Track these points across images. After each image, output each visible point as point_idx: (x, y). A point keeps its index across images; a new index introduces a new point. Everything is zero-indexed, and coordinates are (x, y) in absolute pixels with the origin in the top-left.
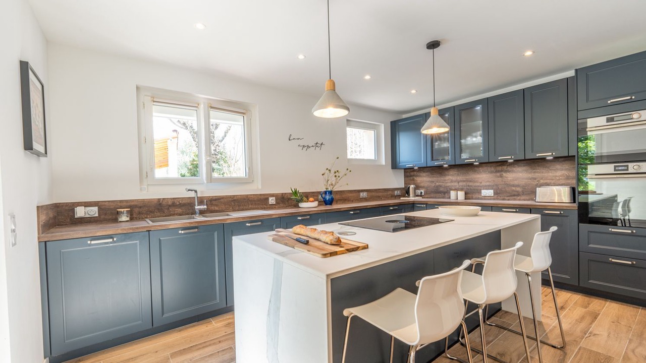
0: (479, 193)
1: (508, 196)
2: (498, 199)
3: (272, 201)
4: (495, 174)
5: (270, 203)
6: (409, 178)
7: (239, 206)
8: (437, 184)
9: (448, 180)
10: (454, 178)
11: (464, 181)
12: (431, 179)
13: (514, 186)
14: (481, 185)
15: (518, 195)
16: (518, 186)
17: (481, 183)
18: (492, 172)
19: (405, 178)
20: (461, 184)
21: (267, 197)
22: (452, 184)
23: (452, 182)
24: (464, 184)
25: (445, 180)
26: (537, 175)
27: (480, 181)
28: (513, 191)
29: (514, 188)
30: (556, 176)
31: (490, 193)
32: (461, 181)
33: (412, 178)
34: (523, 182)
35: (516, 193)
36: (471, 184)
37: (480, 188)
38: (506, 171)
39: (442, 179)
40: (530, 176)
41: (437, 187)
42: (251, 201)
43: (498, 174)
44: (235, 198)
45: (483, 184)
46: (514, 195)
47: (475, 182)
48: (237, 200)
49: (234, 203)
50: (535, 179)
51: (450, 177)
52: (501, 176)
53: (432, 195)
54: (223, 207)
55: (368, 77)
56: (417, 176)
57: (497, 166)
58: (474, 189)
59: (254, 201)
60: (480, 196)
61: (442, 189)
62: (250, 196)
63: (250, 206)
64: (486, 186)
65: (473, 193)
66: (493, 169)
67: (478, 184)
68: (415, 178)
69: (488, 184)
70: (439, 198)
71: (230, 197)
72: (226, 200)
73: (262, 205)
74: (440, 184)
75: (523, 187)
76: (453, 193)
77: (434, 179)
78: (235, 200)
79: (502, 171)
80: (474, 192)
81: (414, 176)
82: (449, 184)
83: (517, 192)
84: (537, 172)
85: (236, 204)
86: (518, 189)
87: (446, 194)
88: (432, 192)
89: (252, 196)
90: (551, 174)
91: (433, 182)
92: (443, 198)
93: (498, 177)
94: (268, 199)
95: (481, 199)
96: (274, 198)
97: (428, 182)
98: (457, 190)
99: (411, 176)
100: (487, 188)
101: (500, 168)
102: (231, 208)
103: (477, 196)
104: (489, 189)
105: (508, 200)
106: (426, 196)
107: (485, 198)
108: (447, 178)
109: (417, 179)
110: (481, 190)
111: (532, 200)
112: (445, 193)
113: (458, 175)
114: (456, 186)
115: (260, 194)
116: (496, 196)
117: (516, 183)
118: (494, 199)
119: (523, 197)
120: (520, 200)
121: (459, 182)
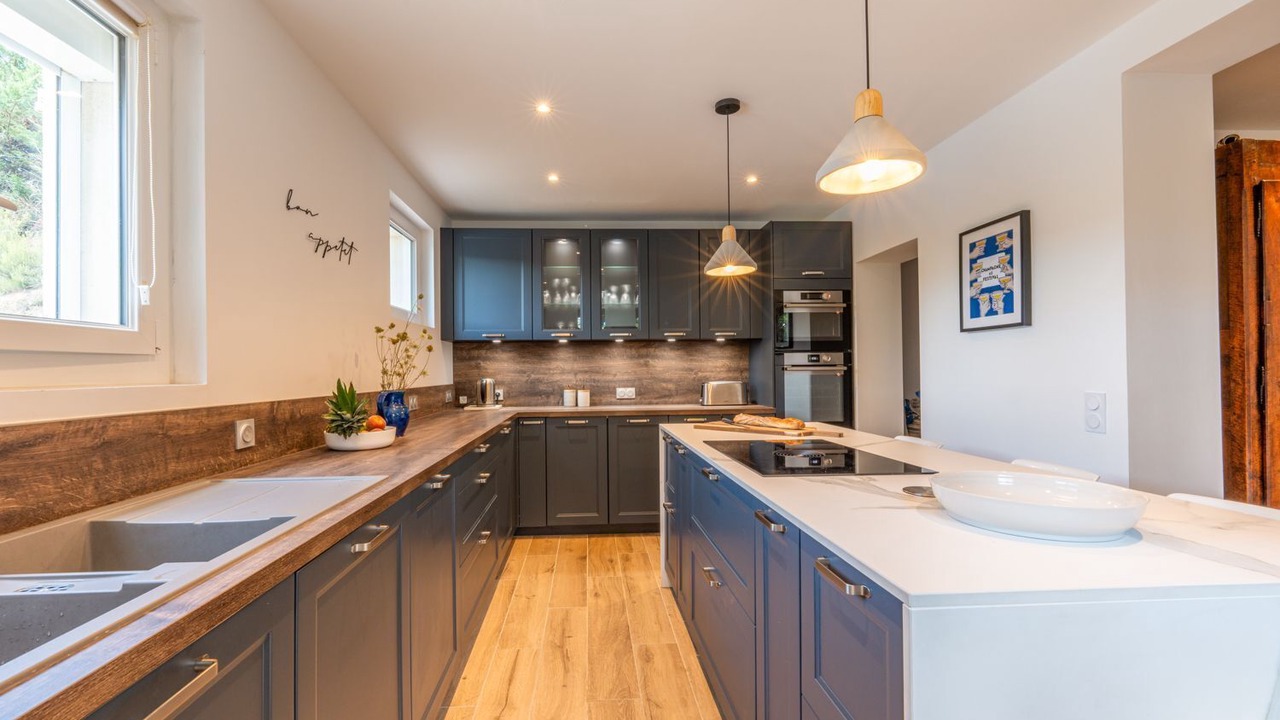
0: (611, 393)
1: (656, 398)
2: (641, 404)
3: (245, 432)
4: (636, 361)
5: (240, 445)
6: (467, 363)
7: (127, 470)
8: (533, 376)
9: (554, 369)
10: (567, 366)
11: (586, 372)
12: (518, 367)
13: (665, 381)
14: (615, 379)
15: (670, 396)
16: (670, 381)
17: (615, 375)
18: (632, 357)
19: (454, 361)
20: (580, 377)
21: (228, 419)
22: (564, 377)
23: (563, 372)
24: (587, 376)
25: (550, 369)
26: (694, 365)
27: (614, 372)
28: (664, 389)
29: (664, 385)
30: (716, 367)
31: (627, 392)
32: (581, 372)
33: (473, 363)
34: (675, 376)
35: (667, 393)
36: (597, 377)
37: (614, 384)
38: (655, 357)
39: (543, 366)
40: (686, 365)
41: (531, 383)
42: (174, 441)
43: (642, 361)
44: (111, 433)
45: (619, 377)
46: (665, 396)
47: (605, 374)
48: (120, 440)
49: (106, 460)
50: (692, 370)
51: (560, 364)
52: (646, 365)
53: (522, 400)
54: (48, 490)
55: (543, 108)
56: (486, 359)
57: (641, 347)
58: (603, 387)
59: (187, 439)
60: (613, 400)
61: (542, 387)
62: (175, 420)
63: (172, 467)
64: (623, 381)
65: (602, 393)
66: (634, 352)
67: (610, 378)
68: (482, 364)
69: (626, 377)
70: (536, 405)
71: (86, 427)
72: (63, 448)
73: (215, 455)
74: (538, 376)
75: (677, 382)
76: (568, 395)
77: (527, 367)
78: (107, 444)
79: (647, 356)
80: (604, 393)
81: (478, 358)
82: (557, 378)
83: (670, 390)
84: (695, 360)
85: (115, 462)
86: (671, 386)
87: (552, 397)
88: (521, 394)
89: (181, 420)
90: (710, 364)
91: (525, 373)
92: (544, 404)
93: (642, 366)
94: (230, 428)
95: (615, 404)
96: (251, 422)
97: (515, 372)
98: (576, 388)
99: (471, 359)
100: (626, 384)
101: (644, 351)
102: (89, 490)
103: (609, 398)
104: (628, 387)
105: (657, 404)
106: (507, 403)
107: (622, 401)
108: (554, 365)
109: (486, 366)
110: (615, 388)
111: (697, 403)
112: (548, 395)
113: (575, 360)
114: (570, 380)
115: (209, 409)
116: (639, 398)
117: (667, 376)
118: (636, 404)
119: (677, 399)
120: (672, 403)
121: (576, 374)
